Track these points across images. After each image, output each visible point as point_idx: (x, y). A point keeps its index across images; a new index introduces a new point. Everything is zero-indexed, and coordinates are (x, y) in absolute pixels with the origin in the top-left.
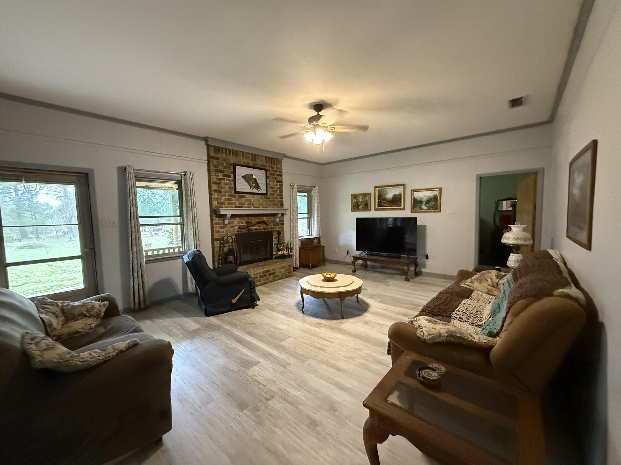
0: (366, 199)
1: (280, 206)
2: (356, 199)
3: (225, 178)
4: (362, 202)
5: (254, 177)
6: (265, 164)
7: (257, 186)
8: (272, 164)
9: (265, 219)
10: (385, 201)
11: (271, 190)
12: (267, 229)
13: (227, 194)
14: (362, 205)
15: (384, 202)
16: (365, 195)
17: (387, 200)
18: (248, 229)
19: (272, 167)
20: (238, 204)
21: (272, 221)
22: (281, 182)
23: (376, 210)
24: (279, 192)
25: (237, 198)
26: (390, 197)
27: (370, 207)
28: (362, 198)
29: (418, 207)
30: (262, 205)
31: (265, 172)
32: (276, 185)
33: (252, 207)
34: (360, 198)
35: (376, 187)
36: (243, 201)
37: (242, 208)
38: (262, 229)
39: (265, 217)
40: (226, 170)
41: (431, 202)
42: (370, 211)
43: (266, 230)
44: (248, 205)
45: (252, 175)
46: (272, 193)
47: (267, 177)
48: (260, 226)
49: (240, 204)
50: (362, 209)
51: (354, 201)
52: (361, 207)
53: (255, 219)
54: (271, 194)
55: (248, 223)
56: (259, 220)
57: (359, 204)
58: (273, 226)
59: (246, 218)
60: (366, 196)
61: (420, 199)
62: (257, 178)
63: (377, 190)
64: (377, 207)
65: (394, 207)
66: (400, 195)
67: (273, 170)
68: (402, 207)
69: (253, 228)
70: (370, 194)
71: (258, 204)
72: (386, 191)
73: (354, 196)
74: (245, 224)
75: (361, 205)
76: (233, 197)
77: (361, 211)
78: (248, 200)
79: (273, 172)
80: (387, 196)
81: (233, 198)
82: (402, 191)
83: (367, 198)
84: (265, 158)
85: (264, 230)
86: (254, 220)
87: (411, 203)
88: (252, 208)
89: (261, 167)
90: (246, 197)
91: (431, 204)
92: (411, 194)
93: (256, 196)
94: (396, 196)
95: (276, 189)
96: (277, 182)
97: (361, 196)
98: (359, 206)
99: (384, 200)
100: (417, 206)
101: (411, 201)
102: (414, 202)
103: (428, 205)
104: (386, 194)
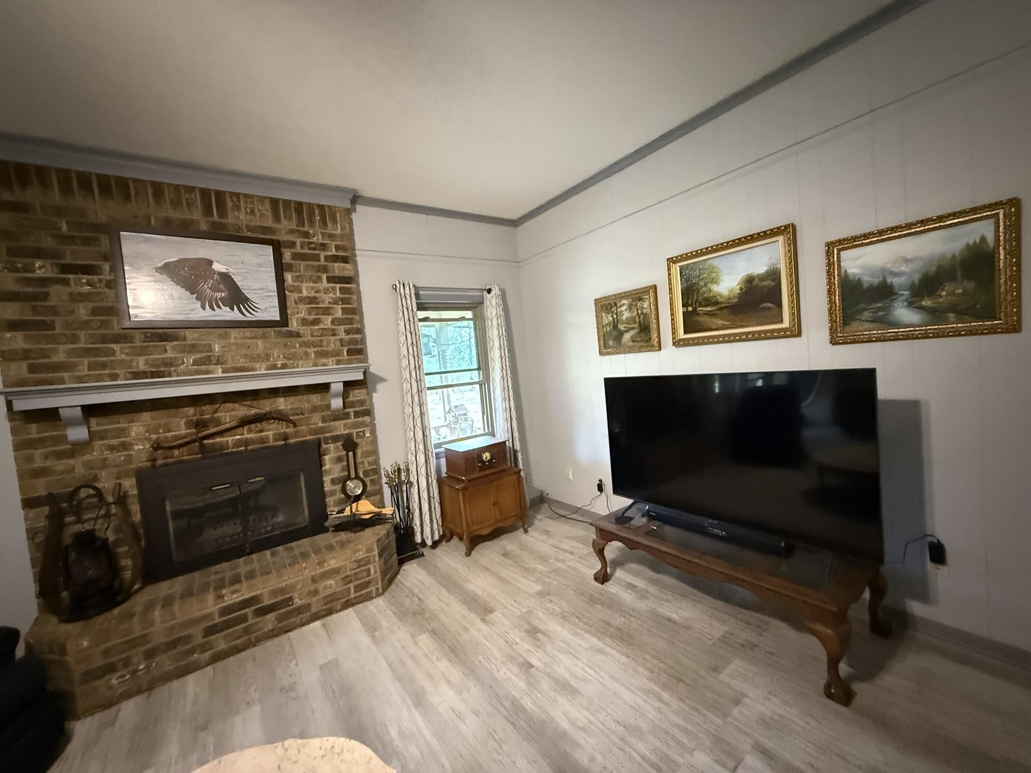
0: (642, 308)
1: (347, 357)
2: (612, 312)
3: (71, 276)
4: (632, 320)
5: (217, 267)
6: (269, 222)
7: (237, 298)
8: (301, 223)
9: (282, 404)
10: (709, 309)
11: (303, 307)
12: (296, 437)
13: (82, 334)
14: (632, 333)
15: (708, 314)
16: (637, 296)
17: (717, 303)
18: (201, 445)
19: (306, 235)
20: (146, 363)
21: (315, 409)
22: (350, 279)
23: (678, 343)
24: (340, 312)
25: (138, 343)
26: (731, 291)
27: (659, 337)
28: (630, 308)
29: (867, 315)
30: (268, 360)
31: (270, 249)
32: (326, 291)
33: (220, 370)
34: (623, 308)
35: (671, 261)
36: (170, 354)
37: (170, 375)
38: (271, 437)
39: (282, 399)
40: (74, 247)
41: (948, 287)
42: (660, 349)
43: (293, 441)
44: (193, 365)
45: (210, 263)
46: (312, 317)
47: (280, 268)
48: (261, 431)
49: (152, 366)
50: (631, 344)
51: (605, 321)
52: (627, 337)
53: (233, 410)
54: (304, 322)
55: (200, 425)
56: (253, 412)
57: (622, 327)
58: (320, 425)
59: (191, 411)
60: (640, 299)
61: (876, 281)
62: (231, 270)
63: (676, 269)
64: (681, 334)
65: (752, 326)
66: (774, 275)
67: (310, 243)
68: (786, 324)
69: (229, 439)
70: (655, 287)
71: (245, 356)
72: (712, 269)
73: (606, 305)
74: (183, 431)
75: (627, 332)
76: (117, 342)
77: (630, 350)
78: (193, 348)
79: (310, 249)
80: (716, 288)
81: (116, 347)
82: (782, 258)
83: (646, 305)
84: (267, 203)
85: (283, 442)
86: (229, 415)
87: (831, 302)
88: (221, 375)
89: (249, 234)
90: (185, 339)
91: (953, 293)
92: (830, 264)
93: (234, 333)
94: (756, 282)
95: (327, 305)
96: (330, 279)
97: (624, 301)
98: (621, 334)
99: (707, 306)
100: (861, 311)
101: (830, 292)
102: (843, 299)
103: (927, 303)
104: (715, 281)
